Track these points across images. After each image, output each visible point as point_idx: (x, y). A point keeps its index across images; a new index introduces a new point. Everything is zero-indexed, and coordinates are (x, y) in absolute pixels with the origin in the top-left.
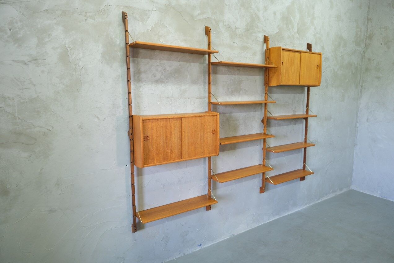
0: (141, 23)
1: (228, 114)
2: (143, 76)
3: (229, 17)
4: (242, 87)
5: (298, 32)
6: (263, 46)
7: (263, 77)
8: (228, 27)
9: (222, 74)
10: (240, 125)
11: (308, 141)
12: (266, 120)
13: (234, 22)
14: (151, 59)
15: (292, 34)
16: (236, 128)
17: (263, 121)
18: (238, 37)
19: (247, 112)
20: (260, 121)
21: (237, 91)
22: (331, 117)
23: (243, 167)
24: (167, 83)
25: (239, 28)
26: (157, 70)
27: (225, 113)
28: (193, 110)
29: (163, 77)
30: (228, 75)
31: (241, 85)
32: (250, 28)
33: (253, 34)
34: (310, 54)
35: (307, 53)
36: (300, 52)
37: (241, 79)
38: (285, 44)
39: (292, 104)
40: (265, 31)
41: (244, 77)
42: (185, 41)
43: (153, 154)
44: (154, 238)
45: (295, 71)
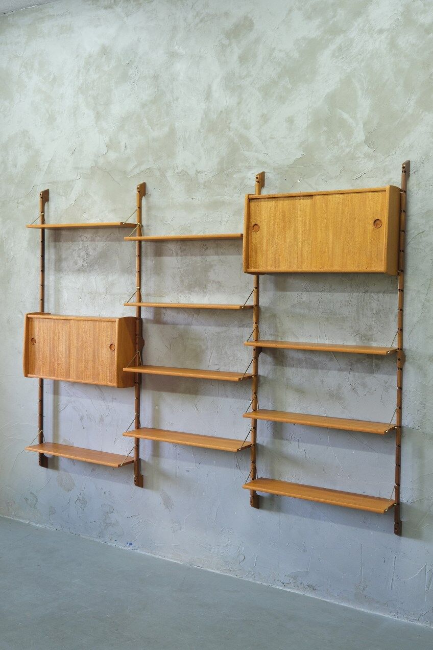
0: (64, 198)
2: (64, 264)
3: (183, 158)
4: (210, 278)
9: (171, 255)
10: (207, 349)
13: (194, 164)
14: (73, 241)
15: (348, 150)
16: (198, 355)
19: (222, 326)
21: (199, 284)
24: (90, 272)
25: (205, 172)
26: (79, 256)
27: (177, 324)
29: (85, 264)
31: (209, 274)
32: (227, 167)
33: (235, 176)
34: (345, 195)
35: (334, 196)
36: (310, 196)
37: (208, 263)
38: (323, 177)
39: (354, 318)
40: (265, 163)
41: (216, 257)
42: (114, 210)
43: (38, 363)
44: (68, 490)
45: (296, 240)
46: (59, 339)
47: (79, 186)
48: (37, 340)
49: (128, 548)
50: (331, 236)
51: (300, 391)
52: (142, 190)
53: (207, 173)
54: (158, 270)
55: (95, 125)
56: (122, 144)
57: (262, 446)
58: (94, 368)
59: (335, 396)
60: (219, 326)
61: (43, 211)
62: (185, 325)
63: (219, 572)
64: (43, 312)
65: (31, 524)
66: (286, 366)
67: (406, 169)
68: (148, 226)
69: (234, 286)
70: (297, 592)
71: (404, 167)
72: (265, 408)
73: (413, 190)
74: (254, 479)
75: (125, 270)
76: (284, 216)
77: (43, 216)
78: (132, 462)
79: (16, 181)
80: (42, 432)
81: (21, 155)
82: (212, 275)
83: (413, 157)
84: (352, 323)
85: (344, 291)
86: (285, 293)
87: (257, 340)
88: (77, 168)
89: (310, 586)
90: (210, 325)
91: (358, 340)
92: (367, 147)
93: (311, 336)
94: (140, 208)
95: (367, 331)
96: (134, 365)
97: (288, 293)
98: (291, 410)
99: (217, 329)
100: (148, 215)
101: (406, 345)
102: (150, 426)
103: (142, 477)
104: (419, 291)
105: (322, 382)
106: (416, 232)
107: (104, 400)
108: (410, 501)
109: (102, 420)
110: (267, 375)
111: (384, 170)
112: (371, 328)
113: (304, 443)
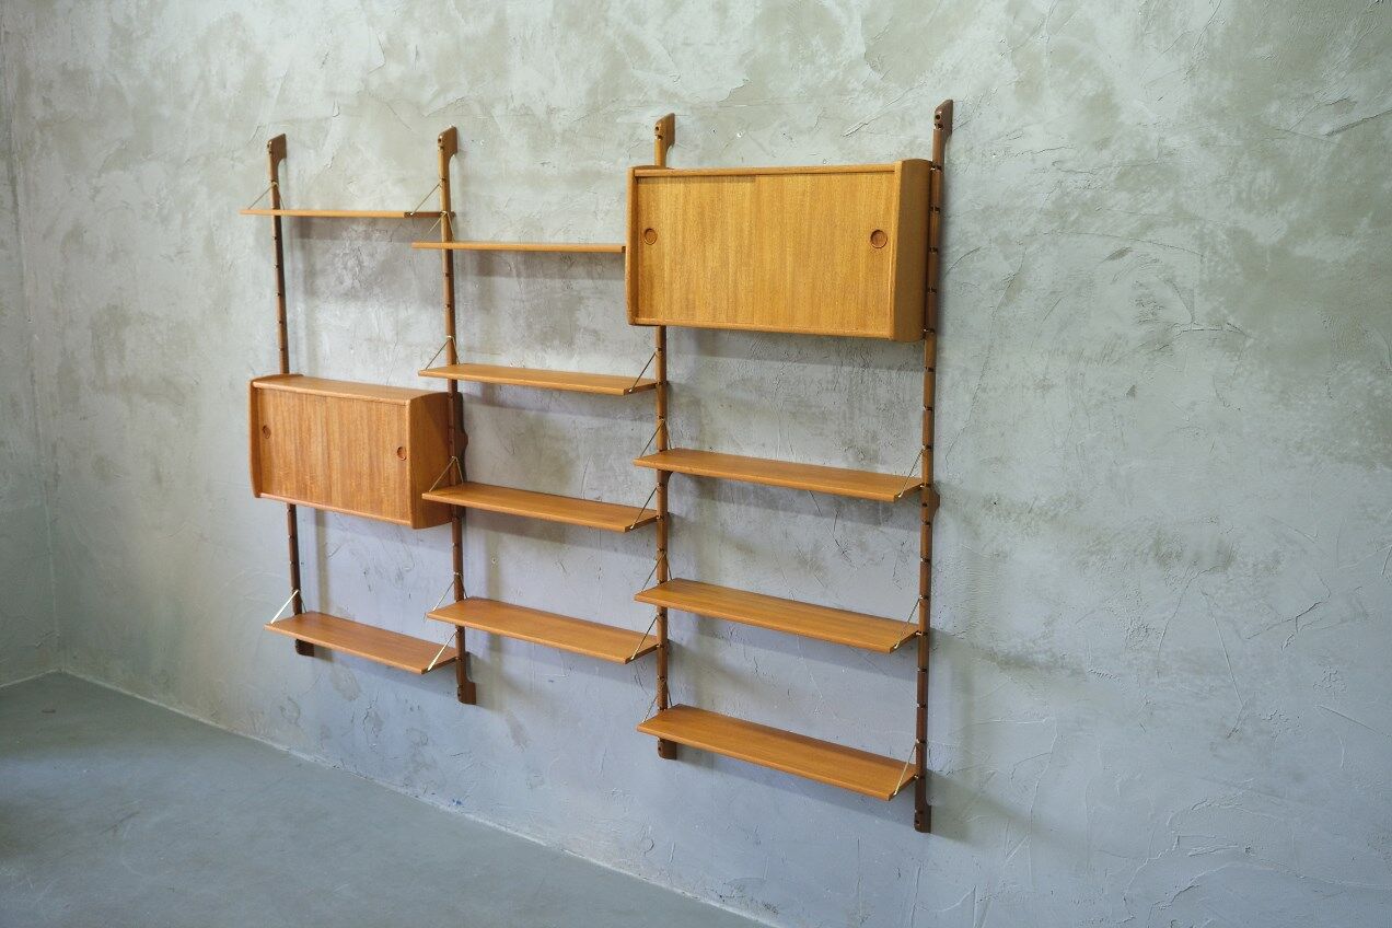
0: (312, 152)
1: (533, 413)
2: (320, 282)
3: (524, 80)
4: (579, 323)
8: (524, 114)
9: (509, 275)
10: (578, 458)
13: (543, 93)
14: (333, 238)
15: (832, 73)
16: (562, 469)
18: (560, 140)
21: (559, 333)
25: (564, 110)
26: (345, 268)
27: (524, 409)
29: (357, 284)
31: (578, 314)
32: (604, 102)
34: (816, 177)
35: (795, 177)
36: (751, 176)
37: (575, 293)
38: (784, 129)
39: (845, 414)
40: (675, 95)
41: (588, 283)
42: (403, 180)
43: (278, 473)
44: (351, 699)
45: (724, 263)
46: (309, 430)
47: (337, 128)
48: (273, 431)
49: (454, 809)
50: (789, 259)
51: (746, 549)
52: (450, 143)
53: (566, 112)
54: (486, 302)
55: (360, 7)
56: (412, 47)
57: (679, 646)
58: (372, 490)
59: (808, 563)
60: (598, 416)
61: (275, 178)
62: (538, 410)
63: (609, 866)
64: (286, 374)
65: (294, 753)
66: (720, 500)
67: (945, 120)
68: (464, 214)
69: (623, 342)
70: (745, 914)
71: (937, 117)
72: (684, 577)
73: (958, 162)
74: (664, 706)
75: (427, 300)
76: (701, 214)
77: (276, 189)
78: (454, 660)
79: (228, 115)
80: (298, 595)
81: (232, 64)
82: (582, 318)
83: (959, 94)
84: (839, 425)
85: (824, 361)
86: (716, 359)
87: (664, 449)
88: (332, 94)
89: (767, 906)
90: (583, 415)
91: (851, 459)
92: (868, 69)
93: (763, 445)
94: (446, 180)
95: (867, 442)
96: (447, 485)
97: (721, 360)
98: (730, 582)
99: (596, 422)
100: (464, 194)
101: (940, 475)
102: (484, 596)
103: (473, 686)
104: (966, 370)
105: (786, 535)
106: (963, 249)
107: (402, 541)
108: (946, 771)
109: (400, 576)
110: (687, 514)
111: (903, 119)
112: (874, 438)
113: (755, 646)
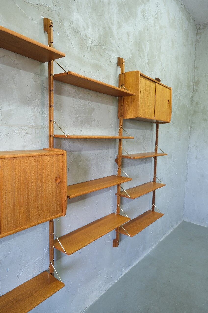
1: (77, 152)
3: (77, 18)
4: (93, 118)
5: (149, 63)
6: (117, 70)
7: (117, 108)
8: (77, 32)
10: (91, 166)
11: (156, 181)
12: (120, 159)
15: (144, 64)
16: (86, 171)
17: (116, 161)
18: (89, 49)
19: (99, 150)
20: (114, 161)
21: (87, 121)
22: (172, 156)
23: (95, 220)
27: (73, 151)
28: (24, 147)
30: (77, 98)
31: (93, 115)
33: (106, 52)
36: (155, 82)
40: (119, 52)
76: (148, 89)
92: (148, 66)
95: (145, 146)
